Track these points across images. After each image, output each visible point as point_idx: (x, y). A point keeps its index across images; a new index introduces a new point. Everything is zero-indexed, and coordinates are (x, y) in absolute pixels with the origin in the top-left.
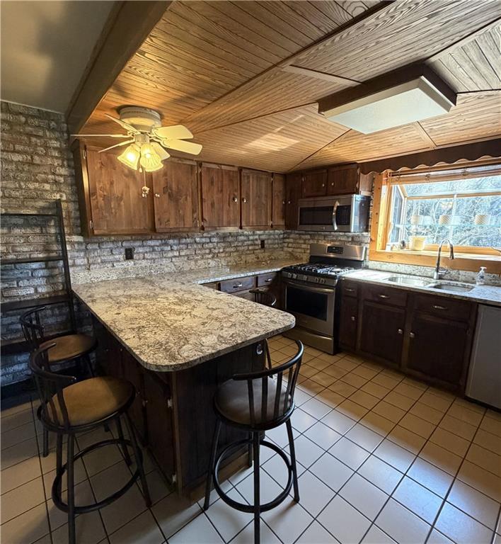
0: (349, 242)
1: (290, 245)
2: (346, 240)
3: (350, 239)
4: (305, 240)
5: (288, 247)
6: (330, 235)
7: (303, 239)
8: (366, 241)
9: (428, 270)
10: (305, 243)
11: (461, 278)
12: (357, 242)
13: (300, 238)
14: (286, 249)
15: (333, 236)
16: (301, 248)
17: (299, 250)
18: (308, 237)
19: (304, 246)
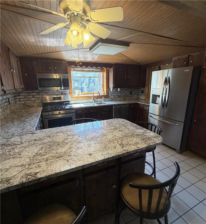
0: (60, 94)
1: (22, 100)
2: (59, 93)
3: (61, 93)
4: (33, 96)
5: (20, 101)
6: (50, 92)
7: (31, 95)
8: (68, 93)
9: (90, 100)
10: (33, 98)
11: (99, 101)
12: (64, 94)
13: (29, 95)
14: (18, 103)
15: (51, 92)
16: (31, 100)
17: (30, 102)
18: (36, 94)
19: (32, 99)
